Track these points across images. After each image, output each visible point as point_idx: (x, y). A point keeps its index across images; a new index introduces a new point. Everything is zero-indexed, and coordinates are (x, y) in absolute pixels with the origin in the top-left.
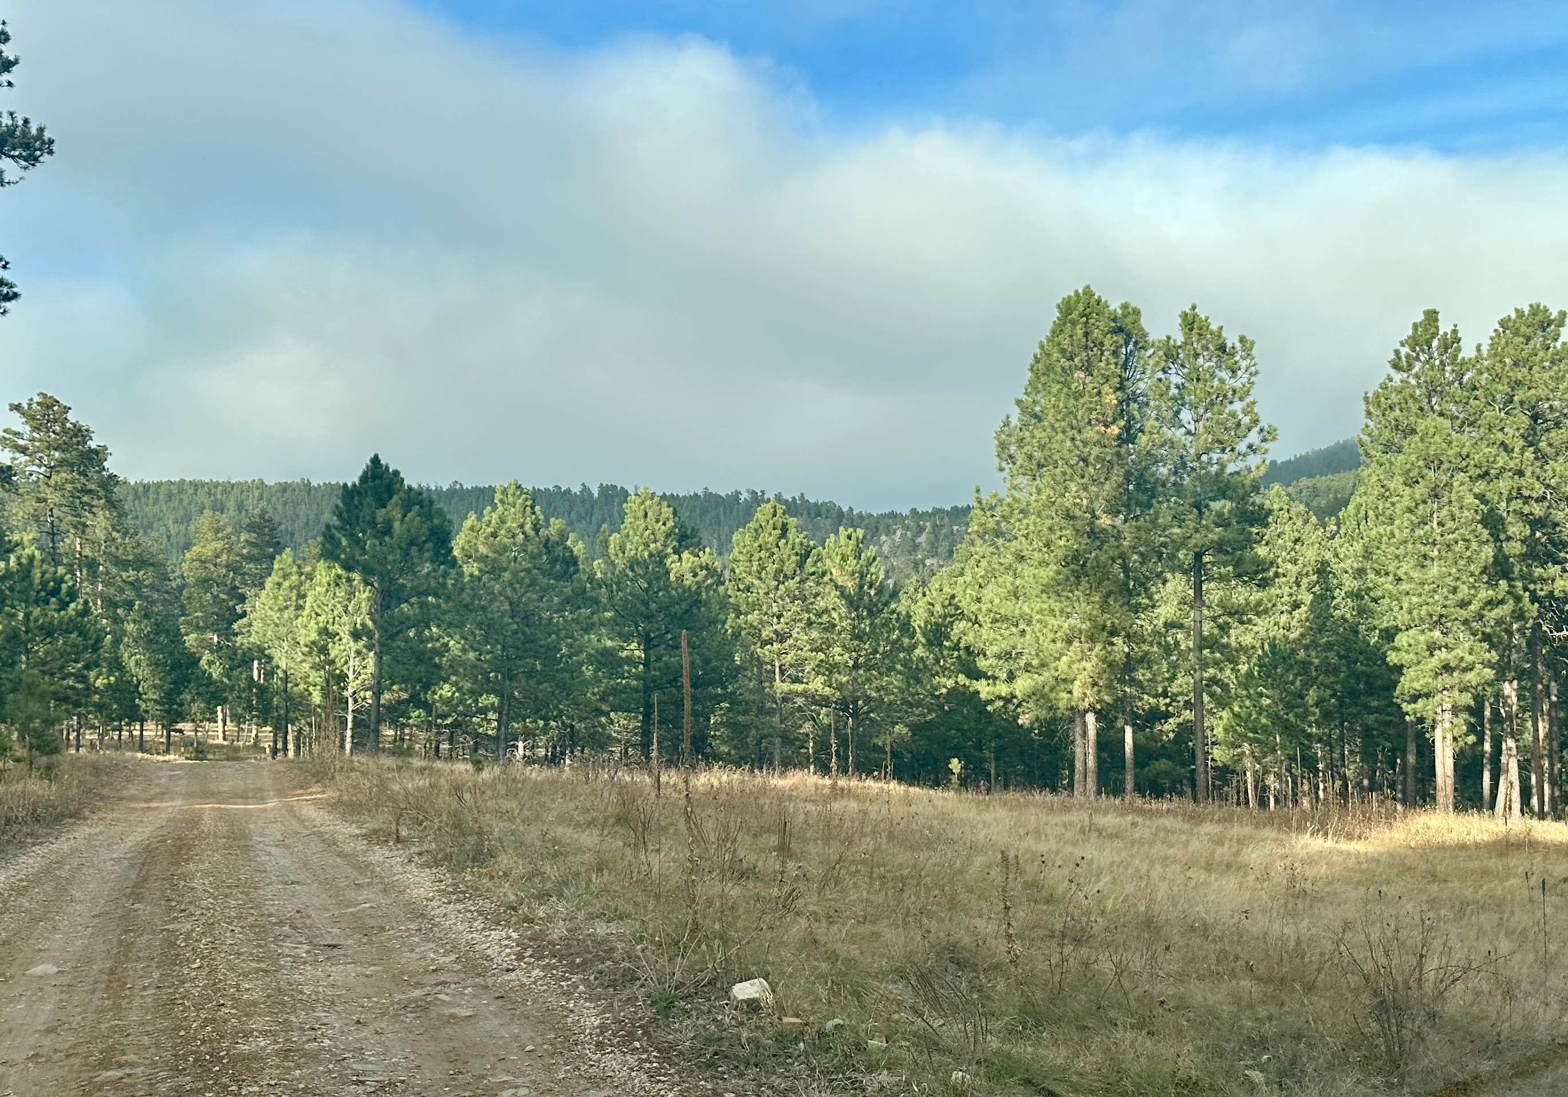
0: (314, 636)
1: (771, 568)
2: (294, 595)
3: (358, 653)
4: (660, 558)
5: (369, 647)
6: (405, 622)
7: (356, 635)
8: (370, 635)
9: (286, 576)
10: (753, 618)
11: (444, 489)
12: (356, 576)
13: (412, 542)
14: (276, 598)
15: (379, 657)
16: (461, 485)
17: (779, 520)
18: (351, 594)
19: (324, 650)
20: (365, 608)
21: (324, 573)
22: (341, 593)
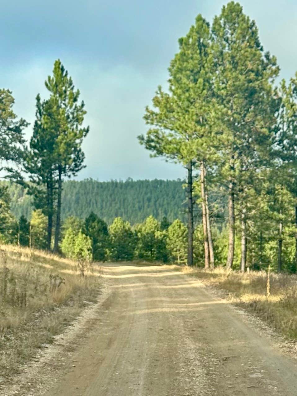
0: (78, 251)
1: (176, 235)
2: (72, 240)
3: (89, 254)
4: (153, 232)
5: (91, 253)
6: (99, 247)
7: (88, 250)
8: (91, 250)
9: (70, 235)
10: (172, 246)
11: (124, 182)
12: (88, 237)
13: (99, 230)
14: (68, 241)
15: (93, 254)
16: (132, 180)
17: (179, 224)
18: (87, 241)
19: (81, 254)
20: (90, 244)
21: (81, 236)
22: (85, 241)
